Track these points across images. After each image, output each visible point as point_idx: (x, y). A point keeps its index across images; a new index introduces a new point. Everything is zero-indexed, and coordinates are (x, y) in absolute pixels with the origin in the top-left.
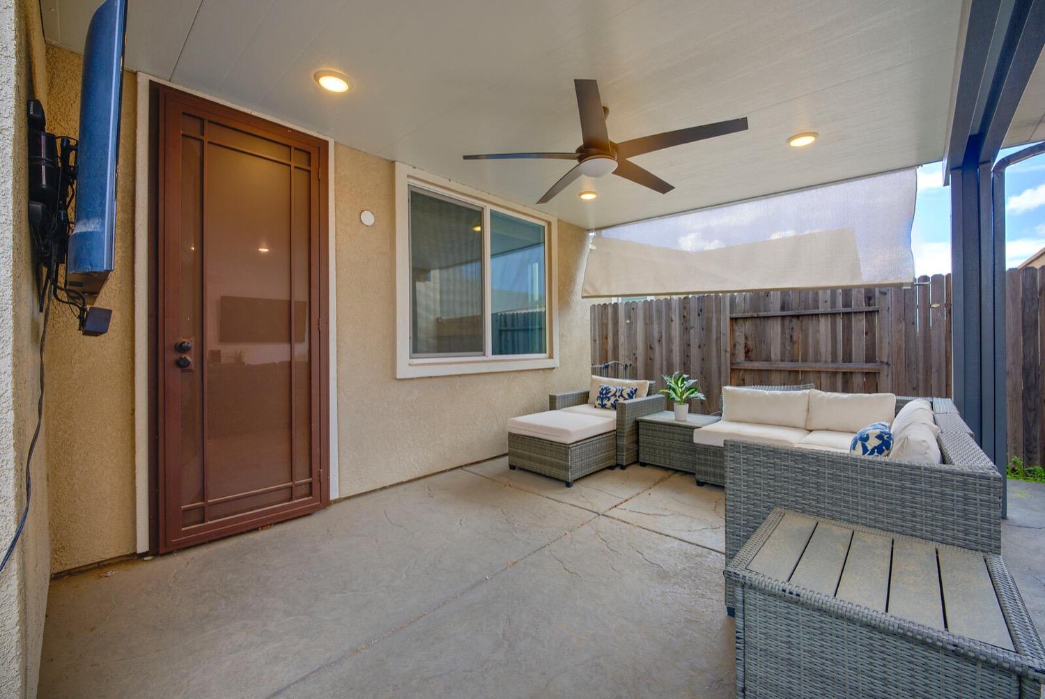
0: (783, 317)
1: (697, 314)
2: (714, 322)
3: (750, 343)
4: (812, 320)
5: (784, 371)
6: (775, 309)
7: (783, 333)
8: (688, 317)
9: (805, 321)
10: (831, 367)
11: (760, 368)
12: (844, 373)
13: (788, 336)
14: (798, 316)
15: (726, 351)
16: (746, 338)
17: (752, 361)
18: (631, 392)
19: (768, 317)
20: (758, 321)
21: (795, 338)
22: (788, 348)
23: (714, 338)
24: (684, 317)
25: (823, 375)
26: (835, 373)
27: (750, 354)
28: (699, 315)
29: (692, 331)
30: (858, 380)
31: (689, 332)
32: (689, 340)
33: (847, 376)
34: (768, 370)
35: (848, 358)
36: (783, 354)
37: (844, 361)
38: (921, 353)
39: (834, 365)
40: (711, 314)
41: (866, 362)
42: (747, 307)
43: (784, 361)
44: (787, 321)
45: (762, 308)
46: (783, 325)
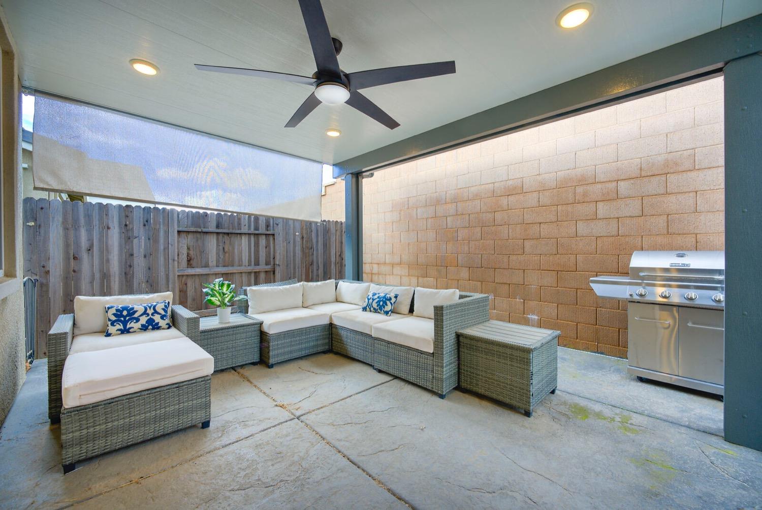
0: (218, 233)
1: (142, 224)
2: (162, 234)
3: (191, 252)
4: (237, 237)
5: (218, 274)
6: (212, 228)
7: (218, 245)
8: (131, 226)
9: (233, 237)
10: (249, 269)
11: (201, 273)
12: (255, 272)
13: (221, 248)
14: (228, 234)
15: (174, 260)
16: (188, 249)
17: (193, 268)
18: (165, 306)
19: (207, 233)
20: (198, 235)
21: (226, 250)
22: (222, 257)
23: (162, 247)
24: (126, 225)
25: (243, 275)
26: (250, 273)
27: (192, 262)
28: (145, 225)
29: (135, 241)
30: (262, 276)
31: (132, 242)
32: (133, 250)
33: (257, 274)
34: (207, 274)
35: (257, 263)
36: (218, 261)
37: (255, 265)
38: (292, 259)
39: (249, 268)
40: (158, 226)
41: (266, 265)
42: (190, 223)
43: (218, 266)
44: (221, 236)
45: (202, 226)
46: (218, 240)
